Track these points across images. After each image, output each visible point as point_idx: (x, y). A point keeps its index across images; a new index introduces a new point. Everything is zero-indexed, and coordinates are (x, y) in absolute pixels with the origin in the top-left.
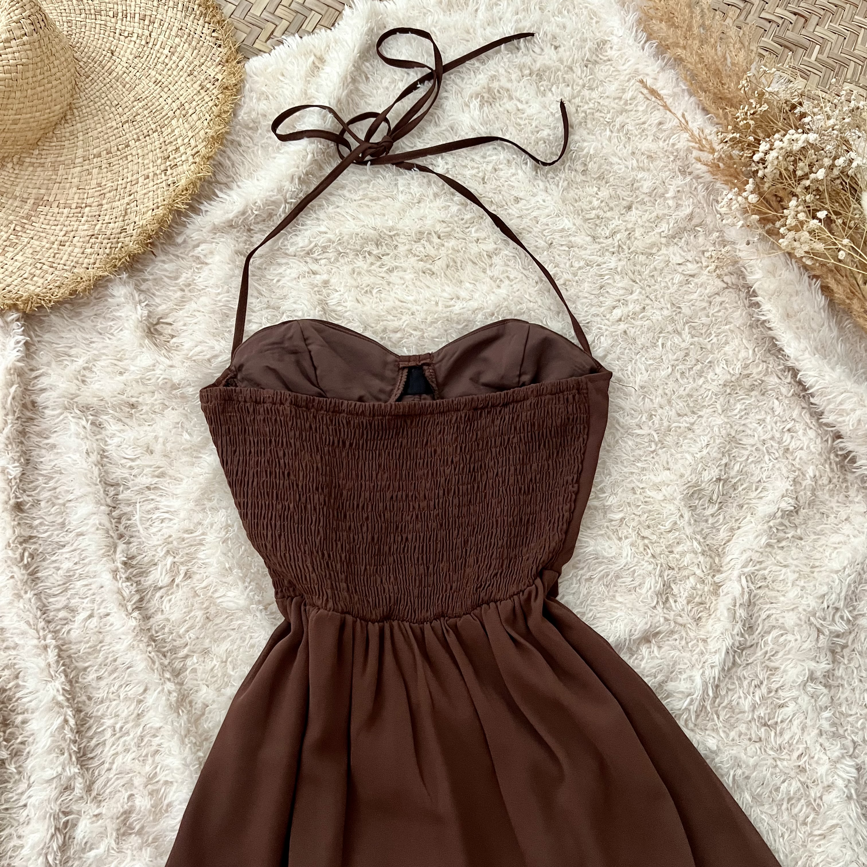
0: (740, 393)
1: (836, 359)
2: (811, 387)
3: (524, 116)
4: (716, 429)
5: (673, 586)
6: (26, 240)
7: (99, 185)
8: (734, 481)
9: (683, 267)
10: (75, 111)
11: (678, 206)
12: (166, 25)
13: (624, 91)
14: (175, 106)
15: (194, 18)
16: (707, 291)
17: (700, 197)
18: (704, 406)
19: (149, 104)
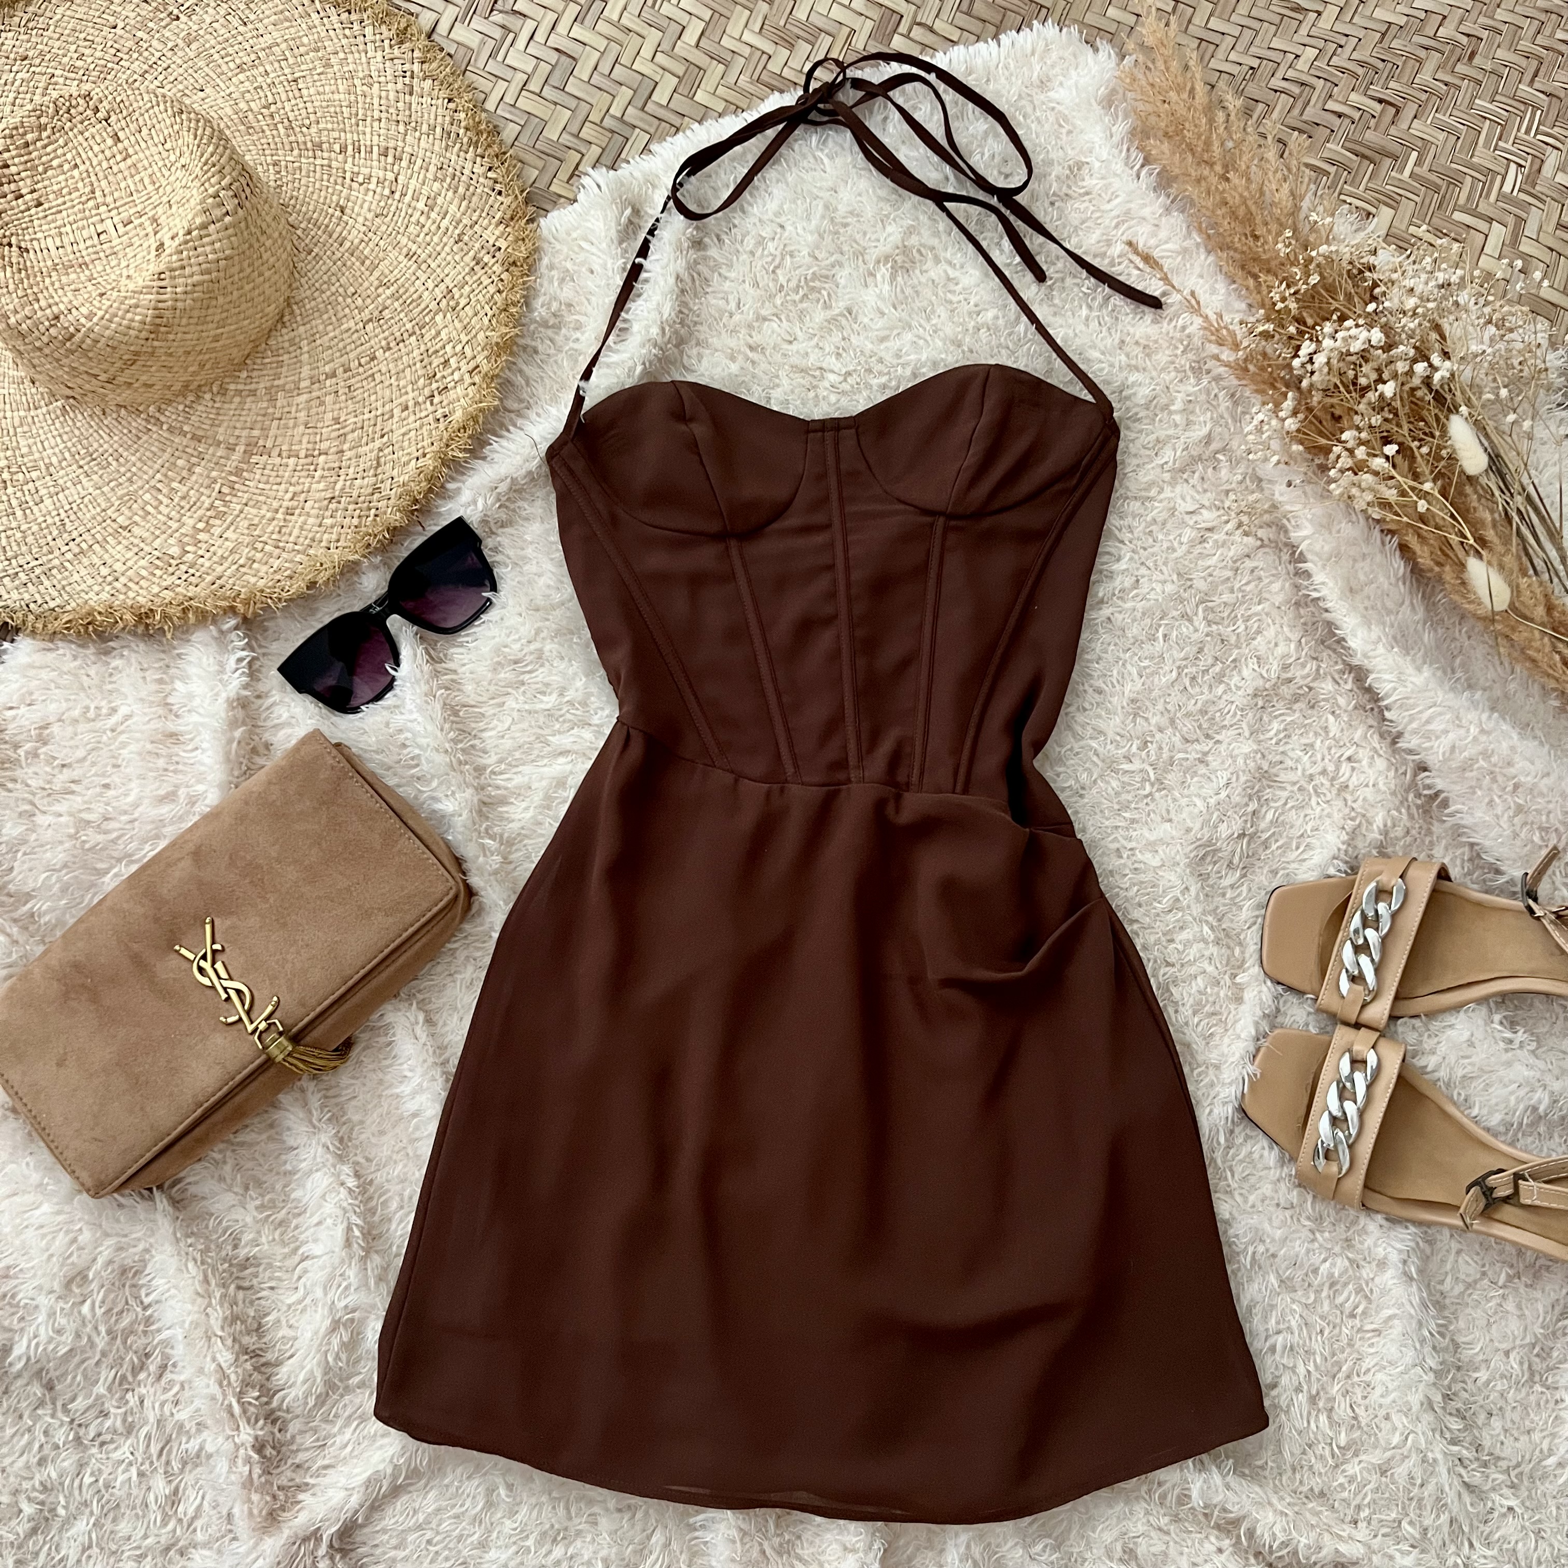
0: (1278, 706)
1: (1420, 654)
2: (1387, 696)
3: (958, 288)
4: (1240, 761)
5: (1173, 990)
6: (238, 507)
7: (337, 421)
8: (1265, 836)
9: (1195, 518)
10: (295, 307)
11: (1189, 423)
12: (419, 162)
13: (1109, 243)
14: (438, 293)
15: (461, 149)
16: (1231, 554)
17: (1222, 409)
18: (1224, 727)
19: (401, 291)
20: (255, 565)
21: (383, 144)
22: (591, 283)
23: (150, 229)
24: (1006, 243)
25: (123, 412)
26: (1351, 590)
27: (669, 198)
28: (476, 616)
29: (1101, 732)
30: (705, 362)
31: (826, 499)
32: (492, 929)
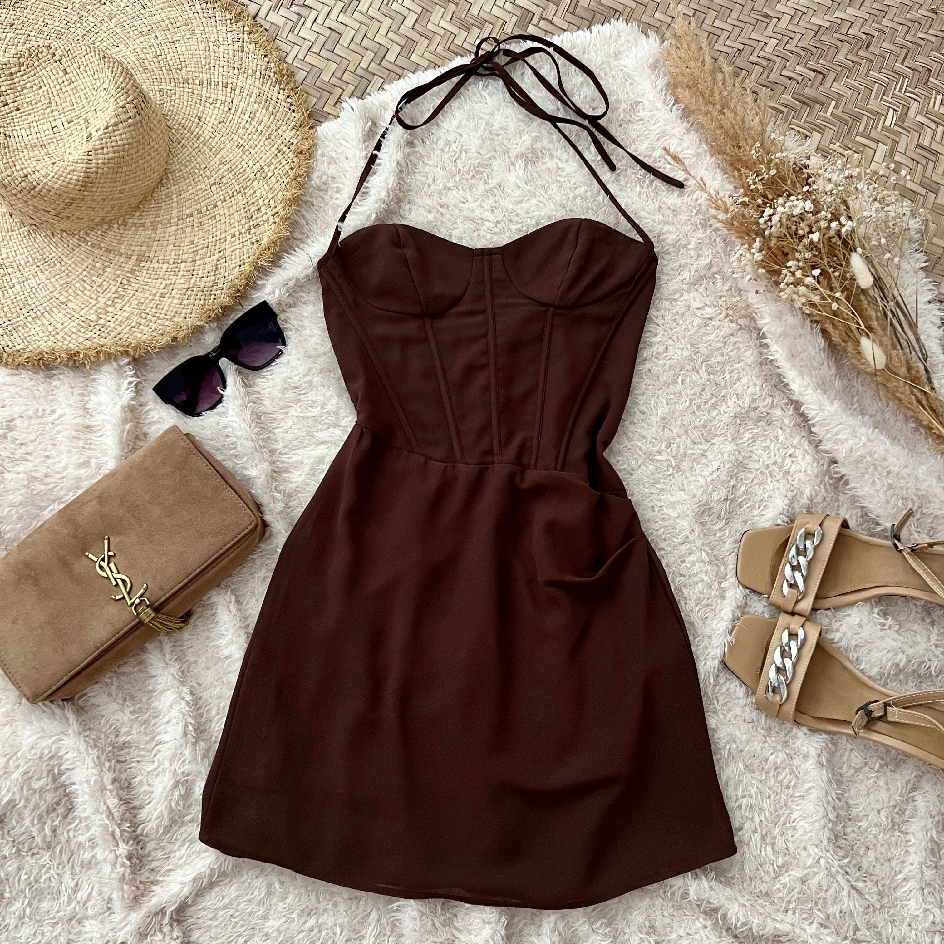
0: (749, 423)
1: (833, 394)
2: (813, 418)
3: (564, 174)
4: (726, 455)
5: (684, 590)
6: (132, 292)
7: (192, 242)
8: (740, 500)
9: (701, 311)
10: (169, 175)
12: (246, 92)
13: (653, 149)
14: (255, 169)
15: (271, 85)
16: (722, 333)
17: (718, 248)
18: (717, 435)
19: (233, 167)
20: (141, 327)
21: (225, 81)
22: (346, 165)
23: (83, 126)
24: (593, 148)
25: (64, 234)
26: (792, 355)
27: (394, 116)
28: (273, 360)
29: (644, 437)
30: (413, 214)
31: (483, 296)
32: (277, 547)
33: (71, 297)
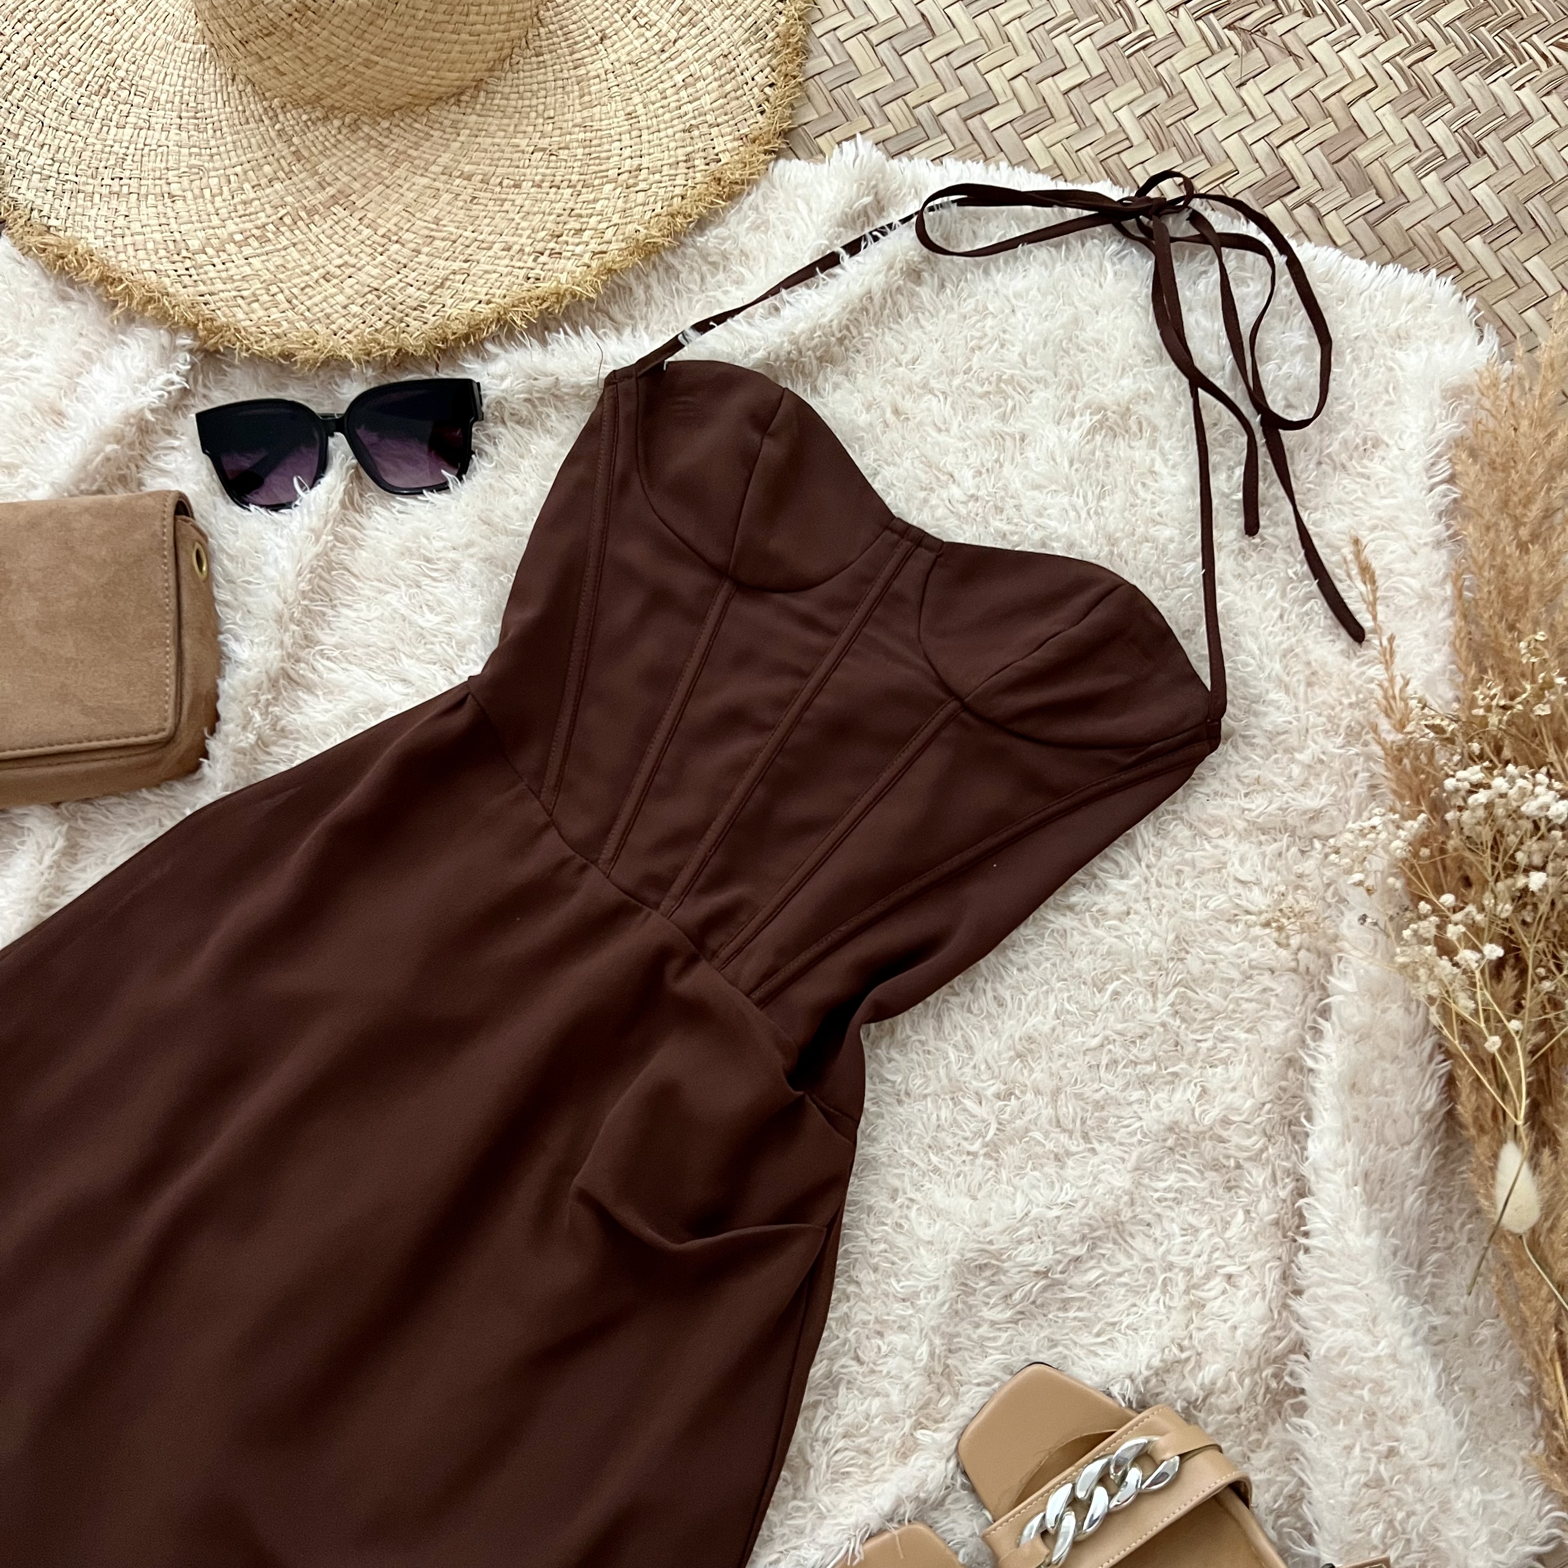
0: (1190, 1159)
3: (1153, 485)
6: (285, 243)
7: (437, 220)
8: (1070, 1294)
9: (1240, 889)
10: (482, 94)
11: (1305, 784)
15: (757, 51)
16: (1254, 955)
17: (1352, 792)
19: (594, 142)
20: (255, 305)
22: (779, 246)
26: (1353, 1085)
27: (914, 213)
28: (422, 491)
29: (970, 1048)
31: (852, 605)
33: (189, 195)
